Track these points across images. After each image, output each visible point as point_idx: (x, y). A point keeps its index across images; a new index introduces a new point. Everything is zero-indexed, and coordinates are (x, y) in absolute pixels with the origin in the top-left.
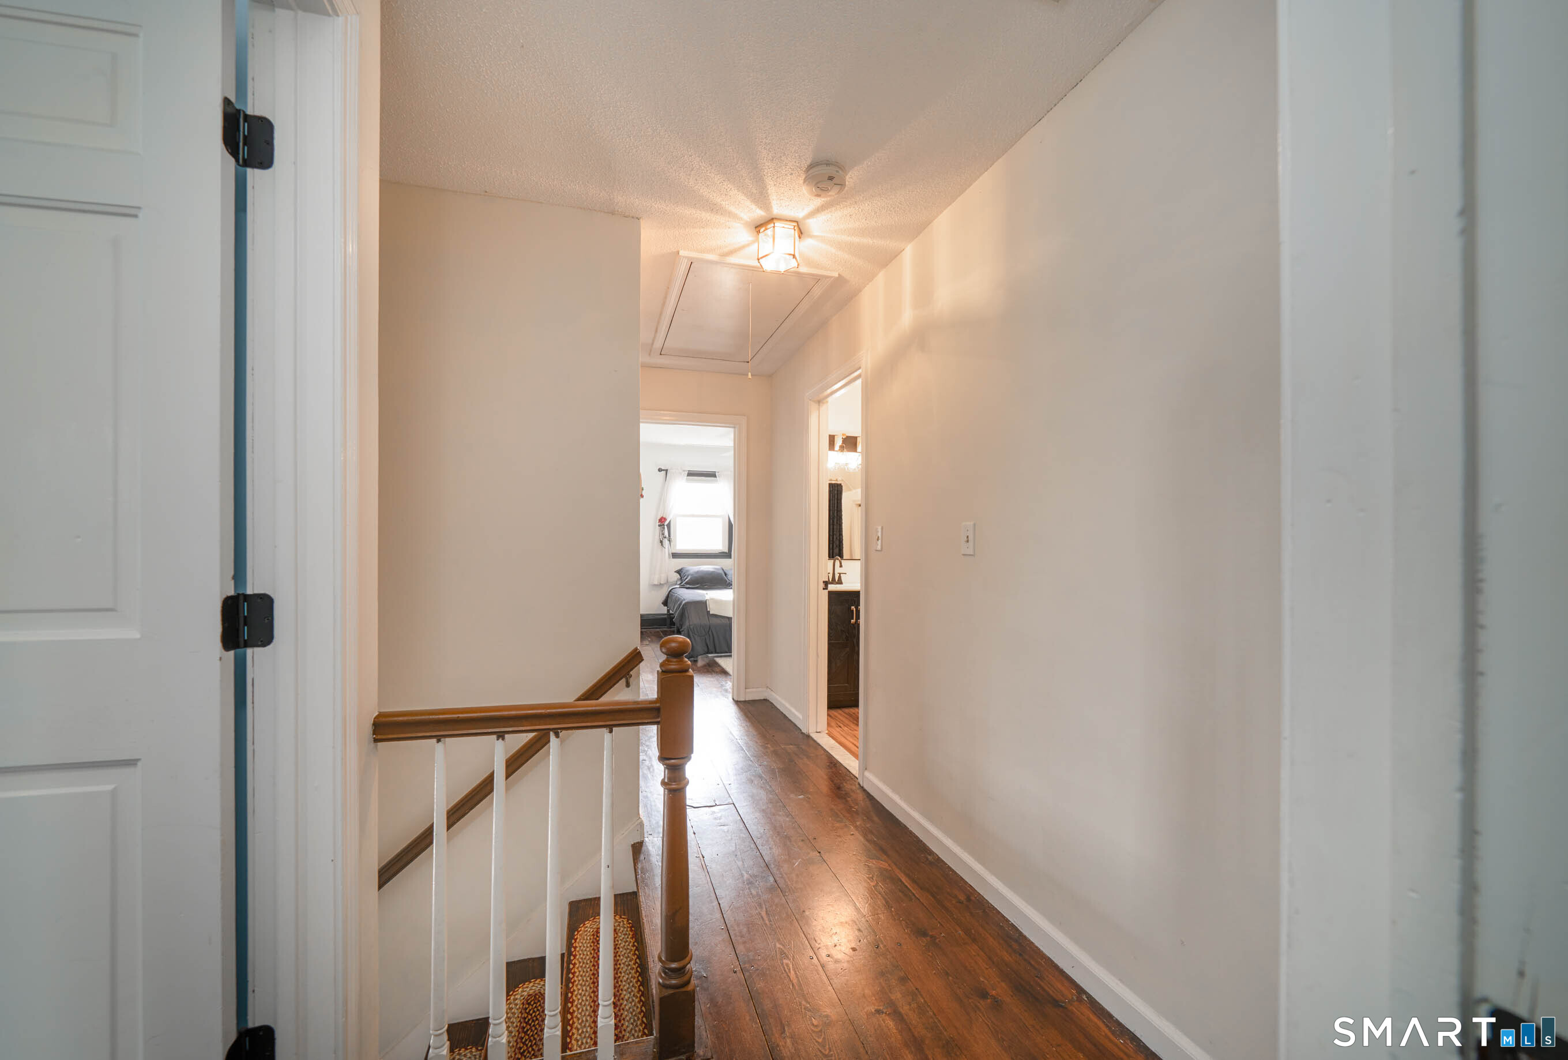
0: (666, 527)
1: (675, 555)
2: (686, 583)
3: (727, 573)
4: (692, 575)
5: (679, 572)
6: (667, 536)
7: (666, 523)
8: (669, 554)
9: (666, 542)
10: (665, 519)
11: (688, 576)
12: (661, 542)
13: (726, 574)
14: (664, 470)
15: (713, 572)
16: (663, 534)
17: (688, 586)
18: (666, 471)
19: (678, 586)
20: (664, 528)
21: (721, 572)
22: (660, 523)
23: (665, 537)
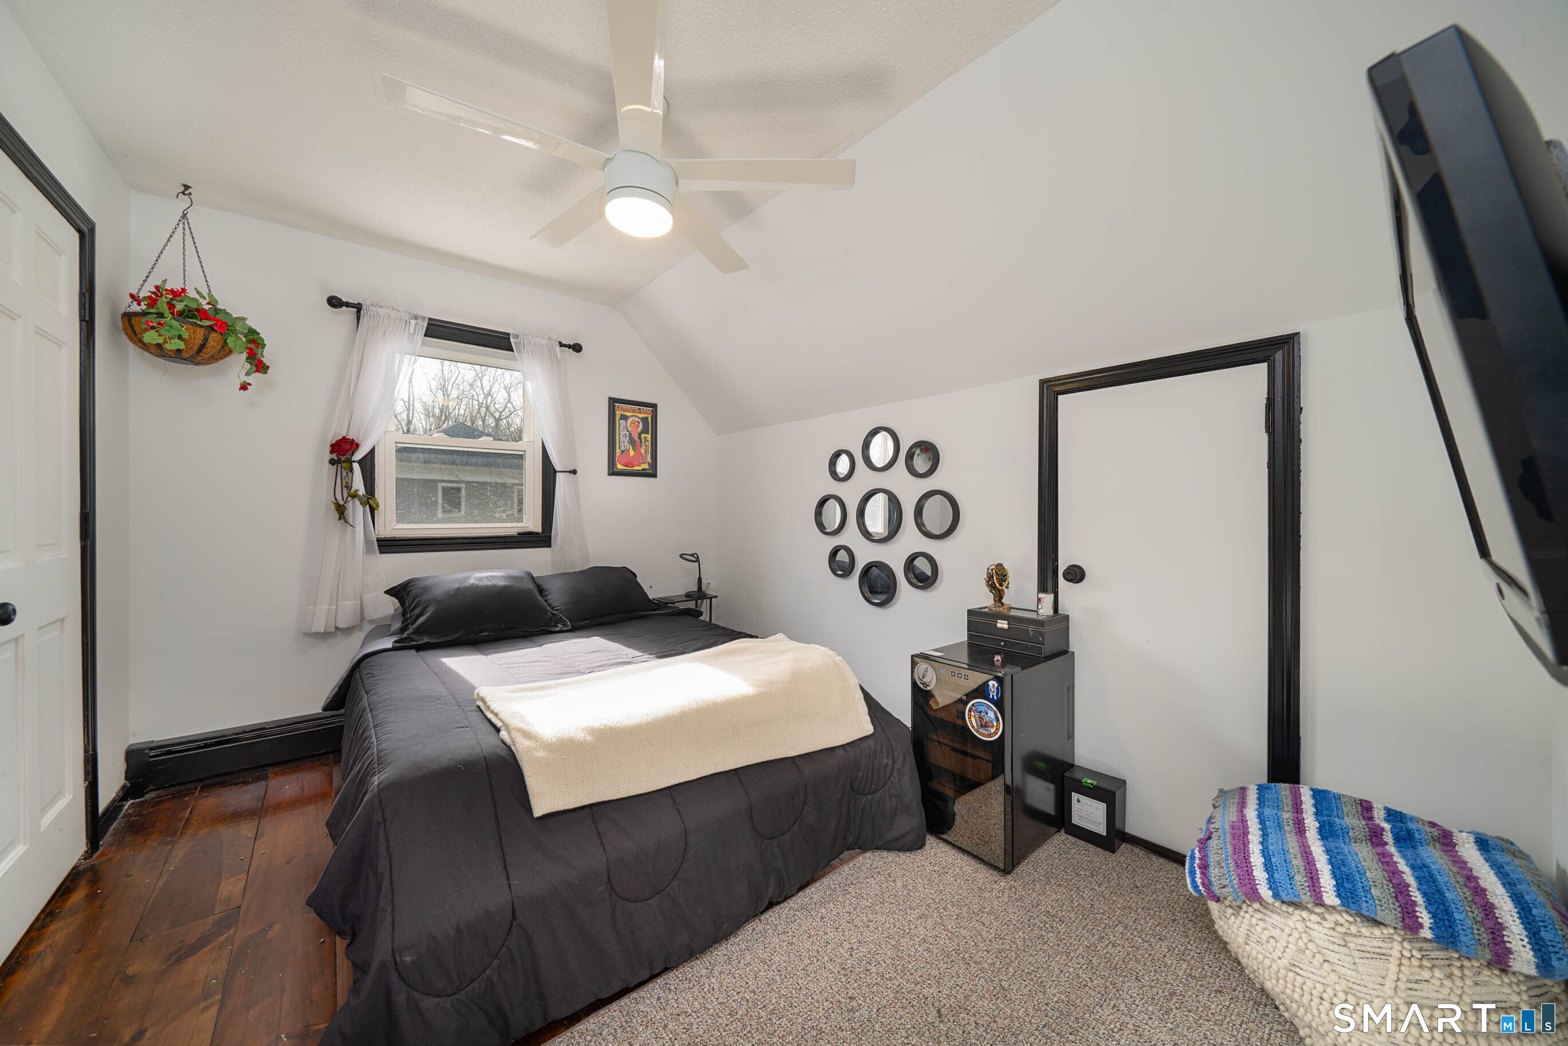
0: (356, 467)
1: (388, 545)
2: (420, 631)
3: (545, 587)
4: (439, 602)
5: (398, 592)
6: (362, 491)
7: (359, 455)
8: (367, 541)
9: (357, 512)
10: (354, 445)
11: (425, 609)
12: (341, 511)
13: (541, 590)
14: (348, 305)
15: (505, 588)
16: (348, 487)
17: (426, 640)
18: (358, 307)
19: (388, 643)
20: (351, 470)
21: (529, 585)
22: (334, 456)
23: (354, 496)
